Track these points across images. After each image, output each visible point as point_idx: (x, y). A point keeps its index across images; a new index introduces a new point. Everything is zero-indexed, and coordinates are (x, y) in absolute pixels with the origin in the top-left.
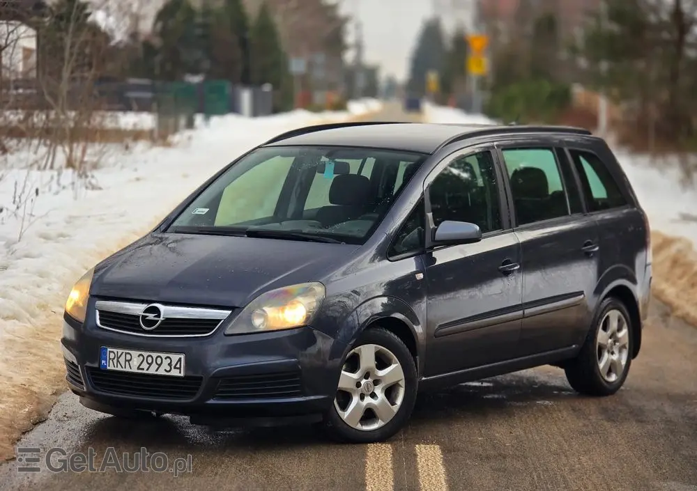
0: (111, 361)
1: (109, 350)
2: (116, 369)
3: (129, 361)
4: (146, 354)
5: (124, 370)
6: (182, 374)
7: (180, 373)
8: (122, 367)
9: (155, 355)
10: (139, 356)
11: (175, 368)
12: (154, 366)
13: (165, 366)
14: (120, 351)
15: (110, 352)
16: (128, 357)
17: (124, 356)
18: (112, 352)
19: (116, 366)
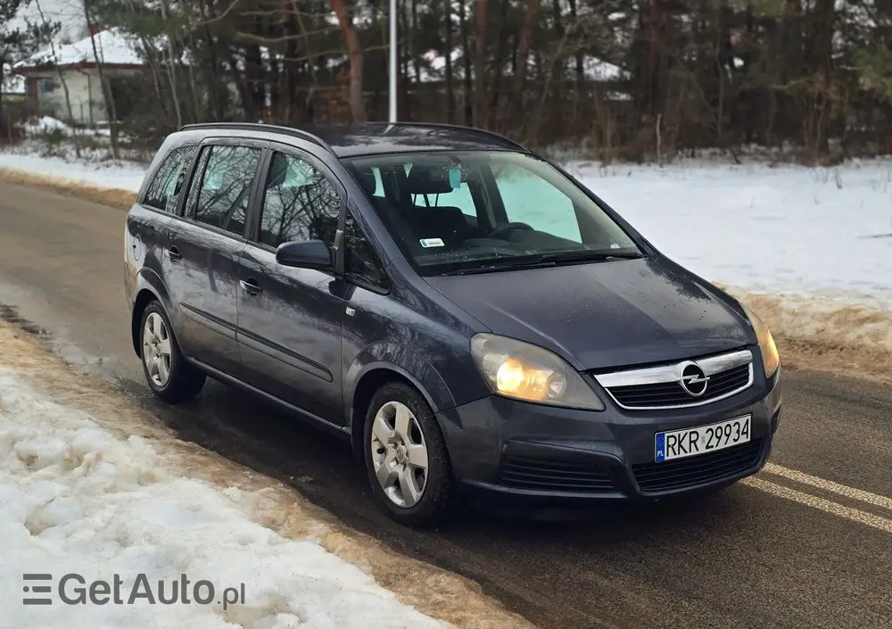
0: (670, 449)
1: (666, 435)
2: (677, 457)
3: (694, 442)
4: (714, 427)
5: (688, 454)
6: (749, 439)
7: (747, 438)
8: (686, 452)
9: (723, 425)
10: (707, 432)
11: (743, 433)
12: (724, 438)
13: (734, 435)
14: (682, 433)
15: (668, 437)
16: (694, 437)
17: (687, 437)
18: (670, 437)
19: (677, 453)
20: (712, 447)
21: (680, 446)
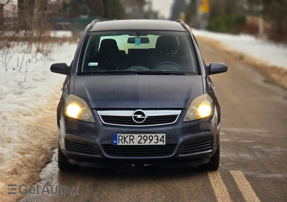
0: (120, 141)
1: (118, 135)
2: (124, 144)
3: (132, 140)
4: (143, 135)
5: (129, 144)
6: (164, 144)
7: (163, 143)
8: (128, 143)
9: (148, 135)
10: (139, 137)
11: (160, 141)
12: (148, 141)
13: (155, 140)
14: (126, 135)
15: (119, 136)
16: (132, 138)
17: (129, 137)
18: (120, 136)
19: (123, 143)
20: (142, 143)
21: (125, 140)
